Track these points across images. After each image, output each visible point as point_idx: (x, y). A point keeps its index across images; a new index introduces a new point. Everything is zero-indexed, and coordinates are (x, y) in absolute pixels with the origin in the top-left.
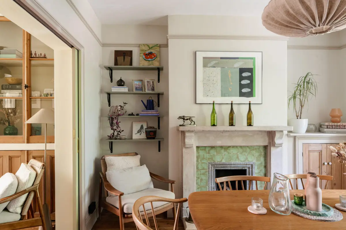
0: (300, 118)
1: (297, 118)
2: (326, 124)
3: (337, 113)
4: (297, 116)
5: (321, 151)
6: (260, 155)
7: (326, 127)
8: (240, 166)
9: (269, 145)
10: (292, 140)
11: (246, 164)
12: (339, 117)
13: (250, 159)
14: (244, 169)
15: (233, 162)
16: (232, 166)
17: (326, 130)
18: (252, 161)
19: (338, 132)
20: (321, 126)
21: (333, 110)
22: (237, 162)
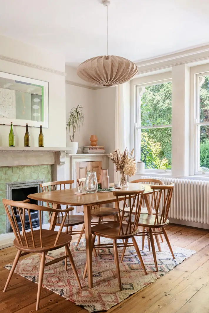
0: (73, 142)
1: (71, 142)
2: (89, 147)
3: (95, 139)
4: (71, 140)
5: (87, 167)
6: (48, 173)
7: (88, 149)
8: (32, 184)
9: (55, 164)
10: (69, 159)
11: (37, 181)
12: (96, 141)
13: (40, 177)
14: (36, 186)
15: (27, 181)
16: (27, 184)
17: (89, 151)
18: (42, 179)
19: (96, 153)
20: (84, 149)
21: (92, 136)
22: (31, 180)
